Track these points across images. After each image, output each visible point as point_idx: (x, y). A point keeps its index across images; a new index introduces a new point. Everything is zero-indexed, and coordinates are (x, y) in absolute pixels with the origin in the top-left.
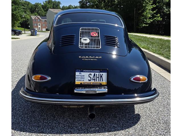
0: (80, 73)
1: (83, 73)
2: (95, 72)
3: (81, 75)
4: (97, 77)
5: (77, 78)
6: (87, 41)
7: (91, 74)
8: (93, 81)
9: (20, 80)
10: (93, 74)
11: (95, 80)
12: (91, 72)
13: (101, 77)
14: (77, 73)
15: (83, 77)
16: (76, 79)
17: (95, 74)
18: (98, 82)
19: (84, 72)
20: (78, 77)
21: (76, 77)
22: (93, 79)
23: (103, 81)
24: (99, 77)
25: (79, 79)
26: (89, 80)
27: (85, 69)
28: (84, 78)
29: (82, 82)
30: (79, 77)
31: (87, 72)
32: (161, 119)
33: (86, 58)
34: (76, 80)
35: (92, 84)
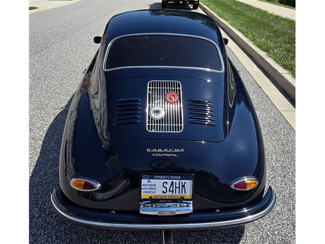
0: (148, 181)
1: (153, 181)
2: (173, 179)
3: (150, 183)
4: (176, 187)
5: (144, 189)
6: (160, 115)
7: (166, 183)
8: (170, 193)
9: (47, 135)
10: (169, 182)
11: (173, 191)
12: (166, 179)
13: (183, 186)
14: (144, 181)
15: (153, 187)
16: (142, 190)
17: (173, 182)
18: (177, 194)
19: (156, 179)
20: (145, 187)
21: (142, 187)
22: (170, 191)
23: (185, 192)
24: (179, 187)
25: (147, 190)
26: (163, 192)
27: (156, 175)
28: (155, 189)
29: (152, 195)
30: (147, 187)
31: (160, 179)
32: (276, 233)
33: (159, 153)
34: (142, 192)
35: (167, 198)
